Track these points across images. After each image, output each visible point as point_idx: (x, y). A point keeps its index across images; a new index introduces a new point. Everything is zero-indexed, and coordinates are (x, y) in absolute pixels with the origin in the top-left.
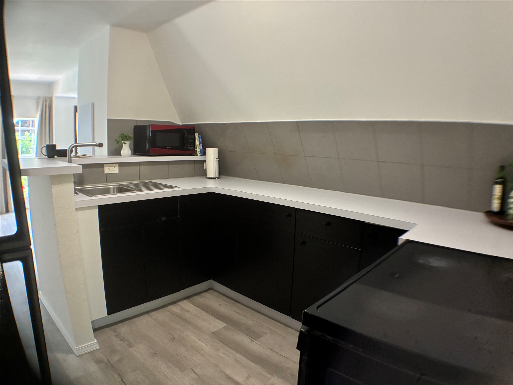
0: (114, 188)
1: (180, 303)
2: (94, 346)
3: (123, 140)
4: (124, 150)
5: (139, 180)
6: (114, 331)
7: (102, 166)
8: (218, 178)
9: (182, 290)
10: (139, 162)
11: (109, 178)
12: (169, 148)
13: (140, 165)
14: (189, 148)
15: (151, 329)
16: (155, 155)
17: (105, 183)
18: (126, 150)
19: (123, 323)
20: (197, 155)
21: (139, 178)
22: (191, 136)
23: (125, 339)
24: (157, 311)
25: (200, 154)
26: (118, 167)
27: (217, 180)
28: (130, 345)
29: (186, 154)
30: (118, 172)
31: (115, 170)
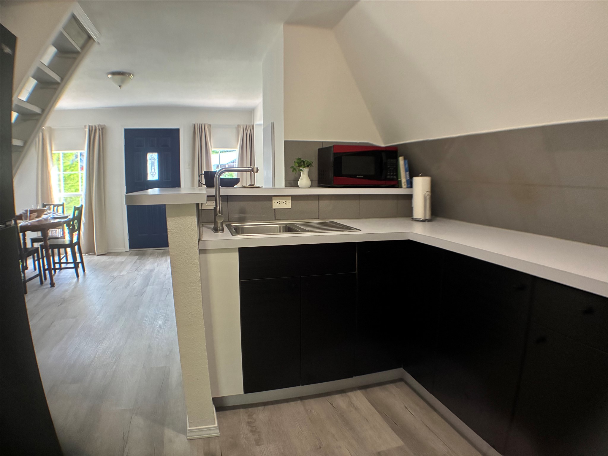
0: (280, 227)
1: (350, 394)
2: (212, 432)
3: (299, 166)
4: (302, 179)
5: (319, 219)
6: (249, 416)
7: (269, 198)
8: (429, 221)
9: (355, 376)
10: (319, 195)
11: (277, 215)
12: (360, 177)
13: (320, 199)
14: (388, 177)
15: (297, 424)
16: (341, 186)
17: (272, 220)
18: (304, 180)
19: (266, 407)
20: (401, 187)
21: (319, 217)
22: (392, 160)
23: (257, 430)
24: (316, 399)
25: (406, 186)
26: (290, 201)
27: (426, 223)
28: (258, 442)
29: (385, 186)
30: (290, 207)
31: (287, 204)
